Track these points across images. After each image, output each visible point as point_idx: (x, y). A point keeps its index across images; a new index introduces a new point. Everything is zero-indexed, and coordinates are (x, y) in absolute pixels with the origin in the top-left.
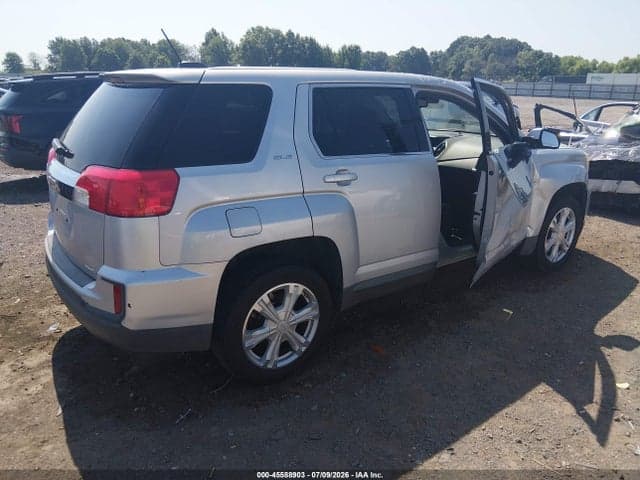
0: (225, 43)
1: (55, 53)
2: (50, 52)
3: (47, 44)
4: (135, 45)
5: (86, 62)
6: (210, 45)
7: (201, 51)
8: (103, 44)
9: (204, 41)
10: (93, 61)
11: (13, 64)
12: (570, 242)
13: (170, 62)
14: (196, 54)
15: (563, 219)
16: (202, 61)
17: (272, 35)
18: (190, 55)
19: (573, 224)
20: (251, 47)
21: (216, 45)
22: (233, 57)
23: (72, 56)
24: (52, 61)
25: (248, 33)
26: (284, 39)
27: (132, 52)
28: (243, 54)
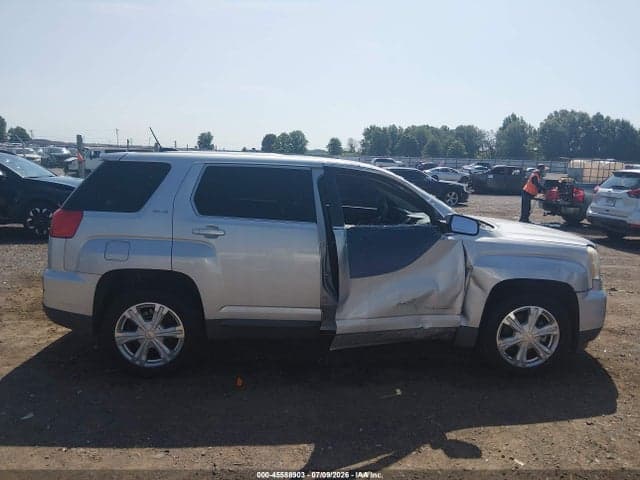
0: (523, 127)
1: (367, 139)
2: (363, 138)
3: (363, 131)
4: (434, 131)
5: (390, 146)
6: (507, 130)
7: (498, 136)
8: (407, 131)
9: (501, 125)
10: (397, 146)
11: (335, 148)
12: (553, 349)
13: (464, 146)
14: (492, 138)
15: (530, 318)
16: (497, 145)
17: (577, 119)
18: (486, 139)
19: (553, 328)
20: (551, 131)
21: (513, 130)
22: (530, 141)
23: (380, 142)
24: (364, 145)
25: (550, 117)
26: (590, 122)
27: (431, 138)
28: (541, 138)
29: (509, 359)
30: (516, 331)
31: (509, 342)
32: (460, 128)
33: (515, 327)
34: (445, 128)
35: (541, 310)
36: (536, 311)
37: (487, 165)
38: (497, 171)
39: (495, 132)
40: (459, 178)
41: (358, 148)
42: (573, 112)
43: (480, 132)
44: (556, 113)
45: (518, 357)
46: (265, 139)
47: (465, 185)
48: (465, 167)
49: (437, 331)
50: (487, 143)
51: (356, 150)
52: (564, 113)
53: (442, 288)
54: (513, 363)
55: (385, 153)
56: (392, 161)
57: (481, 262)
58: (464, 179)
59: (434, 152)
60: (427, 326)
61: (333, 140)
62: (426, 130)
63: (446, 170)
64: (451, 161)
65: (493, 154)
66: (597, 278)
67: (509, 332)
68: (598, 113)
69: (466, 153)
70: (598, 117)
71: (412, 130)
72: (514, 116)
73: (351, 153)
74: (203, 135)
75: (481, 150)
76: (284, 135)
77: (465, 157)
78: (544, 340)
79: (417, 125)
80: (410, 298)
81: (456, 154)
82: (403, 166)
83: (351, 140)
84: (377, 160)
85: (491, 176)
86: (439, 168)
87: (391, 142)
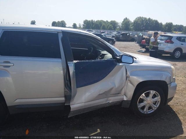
0: (129, 22)
1: (85, 24)
2: (83, 23)
4: (104, 22)
6: (125, 22)
7: (122, 24)
8: (96, 21)
9: (123, 21)
11: (75, 26)
12: (158, 106)
13: (112, 27)
14: (120, 24)
15: (150, 95)
16: (122, 27)
17: (144, 19)
18: (119, 25)
19: (158, 98)
20: (136, 23)
21: (126, 22)
22: (131, 25)
23: (88, 25)
24: (84, 26)
25: (136, 19)
26: (147, 20)
27: (103, 24)
28: (134, 24)
29: (141, 111)
30: (145, 100)
31: (142, 104)
32: (112, 21)
33: (144, 99)
34: (107, 21)
35: (154, 92)
36: (152, 92)
37: (119, 32)
38: (123, 34)
39: (121, 23)
40: (112, 36)
41: (82, 26)
42: (142, 17)
43: (117, 23)
44: (138, 17)
45: (145, 110)
46: (52, 23)
47: (114, 38)
48: (113, 33)
49: (114, 103)
50: (119, 26)
51: (81, 27)
52: (140, 17)
53: (117, 86)
54: (143, 112)
55: (90, 29)
56: (92, 31)
57: (132, 74)
58: (113, 37)
59: (104, 28)
60: (110, 102)
61: (74, 24)
62: (102, 22)
63: (108, 34)
64: (109, 31)
65: (120, 29)
66: (174, 77)
67: (142, 101)
68: (149, 18)
69: (113, 29)
70: (149, 19)
71: (98, 21)
72: (126, 18)
73: (80, 28)
74: (32, 21)
75: (117, 28)
76: (59, 22)
77: (113, 30)
78: (154, 103)
79: (99, 20)
80: (104, 92)
81: (110, 29)
82: (95, 32)
83: (80, 24)
84: (88, 31)
85: (121, 36)
86: (106, 33)
87: (92, 25)
